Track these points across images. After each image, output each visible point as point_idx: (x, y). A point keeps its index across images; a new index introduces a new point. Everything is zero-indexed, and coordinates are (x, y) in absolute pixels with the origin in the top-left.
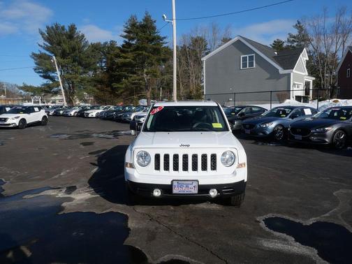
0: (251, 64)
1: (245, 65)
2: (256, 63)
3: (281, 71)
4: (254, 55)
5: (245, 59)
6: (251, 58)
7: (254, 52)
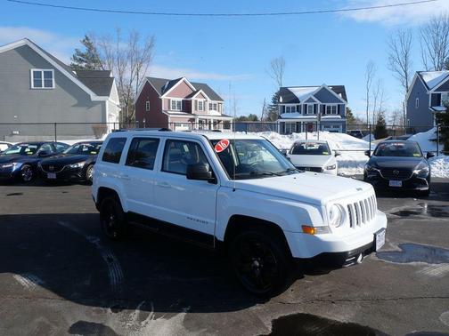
0: (49, 84)
1: (38, 83)
2: (56, 82)
3: (94, 97)
4: (53, 70)
5: (37, 75)
6: (48, 75)
7: (52, 67)
